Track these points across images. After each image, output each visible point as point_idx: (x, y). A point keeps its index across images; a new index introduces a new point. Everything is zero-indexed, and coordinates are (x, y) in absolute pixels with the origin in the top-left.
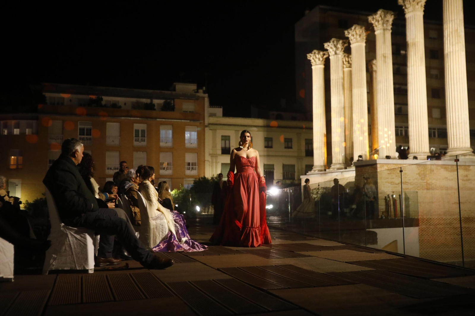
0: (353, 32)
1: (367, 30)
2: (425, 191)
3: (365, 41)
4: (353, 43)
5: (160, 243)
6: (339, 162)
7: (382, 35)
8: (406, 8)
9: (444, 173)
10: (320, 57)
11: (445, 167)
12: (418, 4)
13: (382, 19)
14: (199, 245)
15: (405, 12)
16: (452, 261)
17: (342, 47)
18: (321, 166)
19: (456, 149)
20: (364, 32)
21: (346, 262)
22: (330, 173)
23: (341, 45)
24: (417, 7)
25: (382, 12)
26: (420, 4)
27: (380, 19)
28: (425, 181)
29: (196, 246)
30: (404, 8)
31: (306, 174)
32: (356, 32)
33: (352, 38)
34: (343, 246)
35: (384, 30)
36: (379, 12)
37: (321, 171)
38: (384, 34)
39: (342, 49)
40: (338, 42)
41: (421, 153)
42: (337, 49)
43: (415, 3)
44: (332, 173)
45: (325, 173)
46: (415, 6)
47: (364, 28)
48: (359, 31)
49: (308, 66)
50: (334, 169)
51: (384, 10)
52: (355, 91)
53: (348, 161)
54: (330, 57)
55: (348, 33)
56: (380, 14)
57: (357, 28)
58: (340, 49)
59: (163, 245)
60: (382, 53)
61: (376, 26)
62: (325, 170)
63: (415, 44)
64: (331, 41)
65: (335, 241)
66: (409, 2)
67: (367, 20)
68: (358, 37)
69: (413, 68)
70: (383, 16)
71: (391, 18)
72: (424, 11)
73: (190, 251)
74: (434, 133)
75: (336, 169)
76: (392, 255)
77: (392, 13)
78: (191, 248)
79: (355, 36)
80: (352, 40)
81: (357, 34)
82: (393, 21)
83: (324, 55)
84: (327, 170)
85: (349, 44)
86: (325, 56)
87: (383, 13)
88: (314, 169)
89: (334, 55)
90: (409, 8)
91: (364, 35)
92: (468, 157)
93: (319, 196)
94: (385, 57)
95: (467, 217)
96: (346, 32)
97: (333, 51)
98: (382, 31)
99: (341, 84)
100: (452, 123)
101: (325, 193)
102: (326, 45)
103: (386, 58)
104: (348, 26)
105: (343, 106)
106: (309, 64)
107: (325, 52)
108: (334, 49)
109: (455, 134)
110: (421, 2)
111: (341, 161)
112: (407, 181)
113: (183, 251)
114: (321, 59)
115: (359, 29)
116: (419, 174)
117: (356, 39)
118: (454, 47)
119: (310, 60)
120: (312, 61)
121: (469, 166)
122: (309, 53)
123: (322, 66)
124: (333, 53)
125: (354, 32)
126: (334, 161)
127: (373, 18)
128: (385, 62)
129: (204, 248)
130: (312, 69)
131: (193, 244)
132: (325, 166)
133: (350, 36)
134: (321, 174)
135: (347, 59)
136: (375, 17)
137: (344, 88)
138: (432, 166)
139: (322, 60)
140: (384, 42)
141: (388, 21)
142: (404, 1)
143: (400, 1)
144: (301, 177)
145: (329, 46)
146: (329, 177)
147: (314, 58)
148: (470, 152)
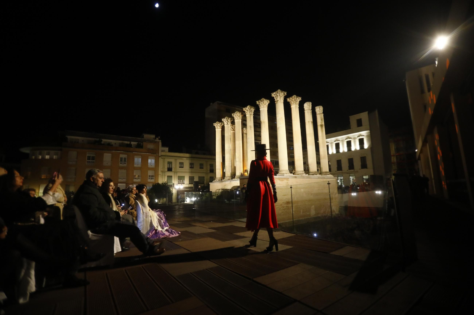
1: (242, 114)
3: (241, 119)
4: (236, 120)
6: (228, 176)
8: (260, 106)
12: (265, 105)
14: (175, 231)
15: (259, 108)
16: (282, 222)
17: (231, 121)
18: (220, 178)
19: (283, 170)
26: (266, 105)
27: (248, 110)
31: (212, 182)
33: (235, 117)
35: (250, 115)
36: (248, 107)
37: (220, 180)
38: (250, 117)
40: (228, 118)
42: (228, 122)
44: (225, 181)
45: (222, 182)
47: (241, 113)
50: (226, 179)
51: (250, 106)
52: (237, 142)
53: (233, 176)
54: (225, 126)
58: (229, 122)
60: (249, 125)
61: (247, 113)
62: (222, 180)
63: (264, 122)
64: (225, 118)
66: (261, 104)
67: (242, 110)
68: (238, 117)
70: (250, 109)
72: (268, 108)
74: (273, 162)
77: (254, 108)
78: (171, 235)
81: (237, 115)
82: (254, 111)
83: (222, 124)
85: (234, 120)
86: (222, 125)
88: (216, 179)
91: (241, 116)
92: (288, 174)
93: (220, 193)
94: (251, 127)
96: (233, 114)
97: (226, 122)
98: (249, 115)
99: (230, 138)
100: (281, 158)
101: (223, 191)
102: (223, 120)
103: (251, 129)
104: (234, 112)
109: (282, 164)
111: (230, 176)
113: (166, 237)
114: (220, 126)
115: (239, 114)
117: (237, 118)
118: (281, 125)
120: (216, 127)
122: (214, 123)
123: (221, 130)
124: (226, 124)
126: (226, 176)
127: (245, 109)
129: (178, 233)
132: (221, 178)
133: (234, 116)
134: (220, 182)
135: (232, 127)
137: (231, 141)
140: (250, 120)
141: (252, 111)
142: (259, 103)
143: (257, 102)
144: (210, 183)
145: (224, 120)
146: (224, 183)
147: (217, 125)
148: (288, 172)
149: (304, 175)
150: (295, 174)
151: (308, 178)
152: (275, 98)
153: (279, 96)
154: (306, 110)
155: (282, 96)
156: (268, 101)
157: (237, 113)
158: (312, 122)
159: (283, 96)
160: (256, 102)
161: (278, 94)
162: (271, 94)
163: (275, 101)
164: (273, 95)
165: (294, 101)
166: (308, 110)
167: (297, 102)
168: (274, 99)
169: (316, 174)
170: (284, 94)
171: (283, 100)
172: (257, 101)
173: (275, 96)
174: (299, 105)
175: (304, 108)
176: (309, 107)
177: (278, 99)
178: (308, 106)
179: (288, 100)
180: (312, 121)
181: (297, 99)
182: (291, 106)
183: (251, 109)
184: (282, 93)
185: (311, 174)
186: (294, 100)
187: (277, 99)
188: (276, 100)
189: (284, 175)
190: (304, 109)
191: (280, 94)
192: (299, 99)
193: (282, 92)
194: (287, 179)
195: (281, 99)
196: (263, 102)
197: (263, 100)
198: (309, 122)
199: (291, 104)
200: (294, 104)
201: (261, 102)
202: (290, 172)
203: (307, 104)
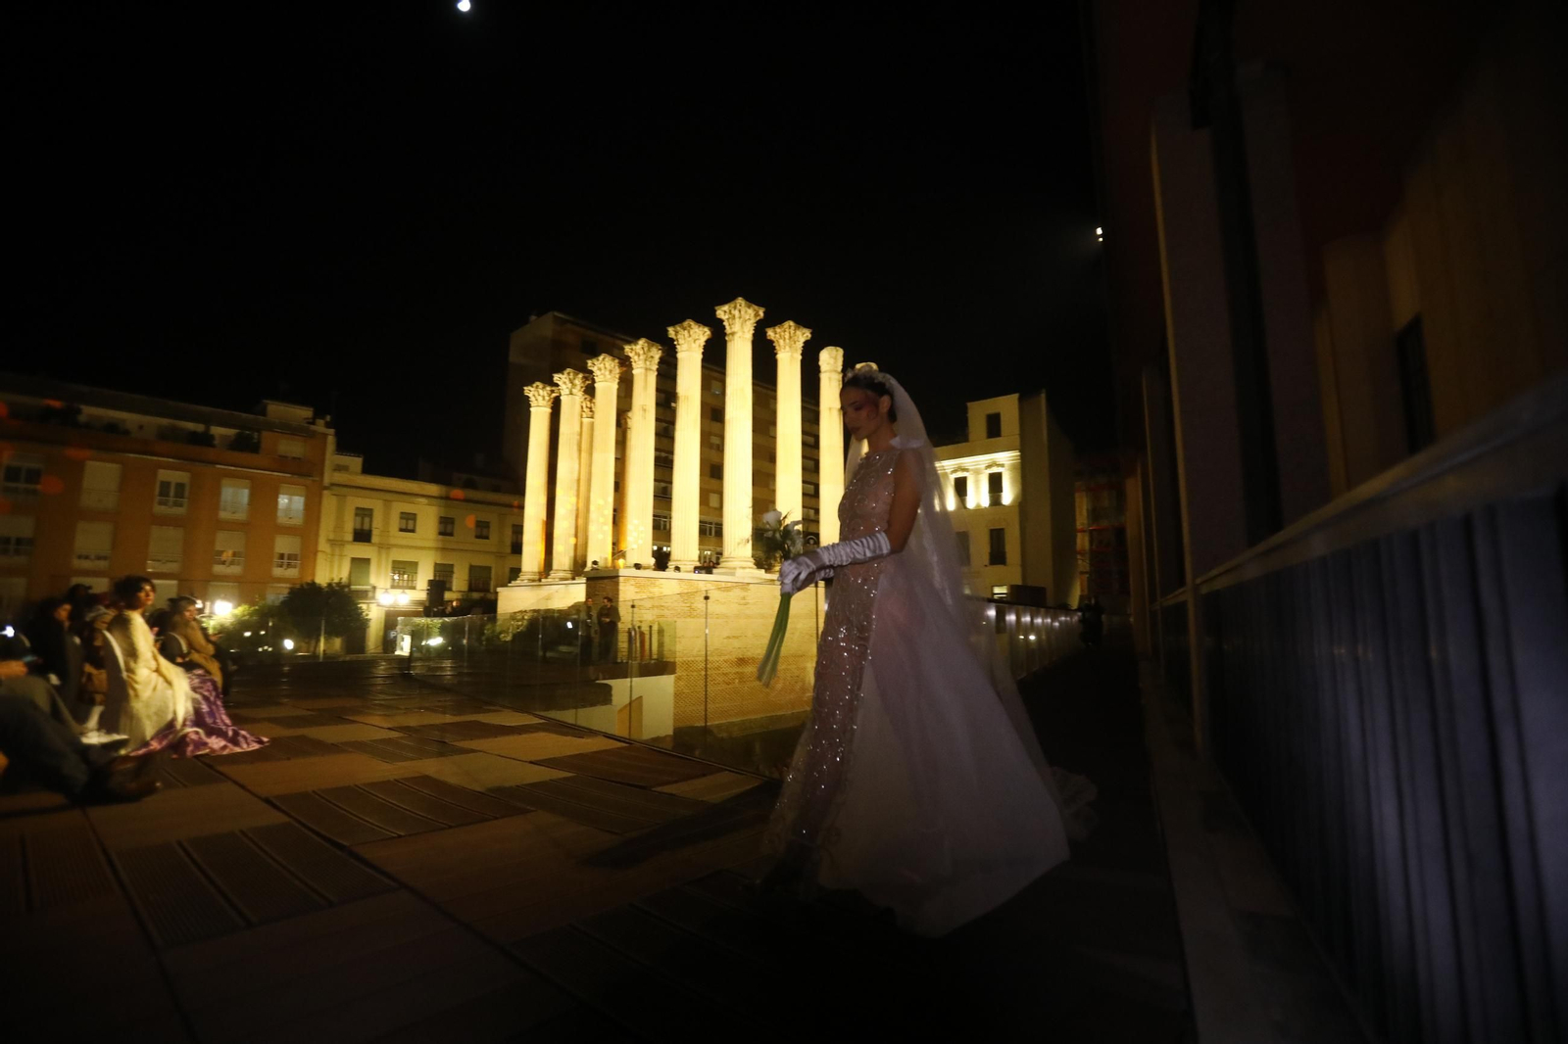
0: (600, 363)
1: (621, 364)
2: (688, 620)
3: (617, 381)
4: (599, 381)
5: (152, 739)
6: (563, 568)
7: (643, 377)
8: (678, 344)
10: (546, 394)
11: (718, 584)
12: (694, 342)
13: (644, 353)
14: (248, 736)
15: (676, 350)
17: (582, 385)
18: (534, 573)
19: (733, 558)
20: (616, 367)
21: (531, 762)
22: (548, 585)
23: (580, 381)
24: (693, 345)
25: (644, 342)
26: (698, 342)
27: (641, 352)
29: (241, 739)
30: (675, 343)
31: (507, 586)
32: (604, 364)
33: (598, 372)
34: (540, 724)
35: (646, 369)
36: (642, 342)
37: (533, 581)
38: (646, 376)
39: (581, 387)
40: (576, 375)
41: (687, 561)
42: (574, 385)
43: (691, 339)
44: (551, 584)
45: (538, 586)
46: (691, 344)
47: (617, 361)
48: (610, 364)
49: (524, 406)
50: (554, 579)
51: (648, 340)
53: (578, 567)
54: (561, 398)
55: (592, 365)
56: (642, 345)
57: (607, 359)
58: (578, 387)
59: (160, 743)
60: (642, 403)
61: (635, 361)
62: (540, 580)
63: (688, 399)
64: (566, 372)
65: (529, 713)
66: (683, 337)
67: (623, 349)
68: (607, 373)
70: (646, 349)
71: (658, 353)
72: (703, 353)
73: (225, 752)
75: (557, 580)
76: (611, 741)
77: (659, 347)
78: (229, 745)
79: (603, 371)
80: (597, 376)
81: (605, 368)
82: (661, 358)
83: (552, 391)
84: (543, 580)
85: (594, 381)
86: (554, 395)
87: (646, 344)
88: (522, 578)
89: (568, 395)
90: (683, 343)
91: (617, 371)
92: (747, 570)
93: (525, 623)
94: (645, 410)
96: (589, 362)
97: (567, 387)
98: (643, 371)
99: (575, 442)
100: (729, 520)
102: (556, 377)
103: (647, 412)
104: (595, 355)
105: (576, 478)
106: (525, 404)
107: (553, 388)
108: (570, 385)
110: (699, 339)
111: (567, 567)
113: (207, 754)
114: (547, 398)
115: (610, 362)
116: (680, 594)
117: (605, 376)
119: (528, 397)
120: (532, 399)
121: (749, 584)
122: (527, 386)
123: (549, 410)
124: (567, 391)
125: (602, 365)
126: (555, 565)
127: (632, 349)
128: (645, 417)
129: (260, 742)
130: (530, 412)
131: (236, 734)
132: (540, 573)
133: (595, 369)
134: (533, 586)
135: (588, 403)
136: (634, 347)
137: (580, 450)
138: (700, 582)
139: (549, 401)
140: (645, 387)
141: (652, 357)
142: (677, 332)
143: (671, 331)
144: (499, 589)
145: (561, 379)
146: (545, 591)
147: (536, 394)
148: (751, 563)
152: (726, 324)
153: (740, 318)
154: (825, 372)
155: (750, 319)
156: (706, 329)
157: (603, 359)
159: (753, 321)
160: (667, 331)
161: (736, 313)
162: (716, 308)
163: (725, 334)
164: (722, 312)
165: (787, 341)
166: (831, 371)
167: (798, 343)
168: (724, 328)
170: (756, 315)
171: (752, 332)
172: (670, 326)
173: (727, 317)
174: (802, 354)
175: (820, 363)
176: (835, 363)
177: (737, 327)
178: (832, 361)
179: (770, 333)
181: (799, 333)
182: (776, 354)
183: (649, 350)
184: (751, 311)
186: (787, 336)
187: (731, 328)
188: (728, 330)
189: (733, 574)
190: (819, 367)
191: (742, 313)
192: (804, 335)
193: (749, 307)
194: (745, 586)
195: (746, 330)
196: (689, 332)
197: (690, 326)
198: (830, 409)
199: (777, 348)
200: (787, 347)
201: (681, 332)
202: (755, 564)
203: (830, 354)
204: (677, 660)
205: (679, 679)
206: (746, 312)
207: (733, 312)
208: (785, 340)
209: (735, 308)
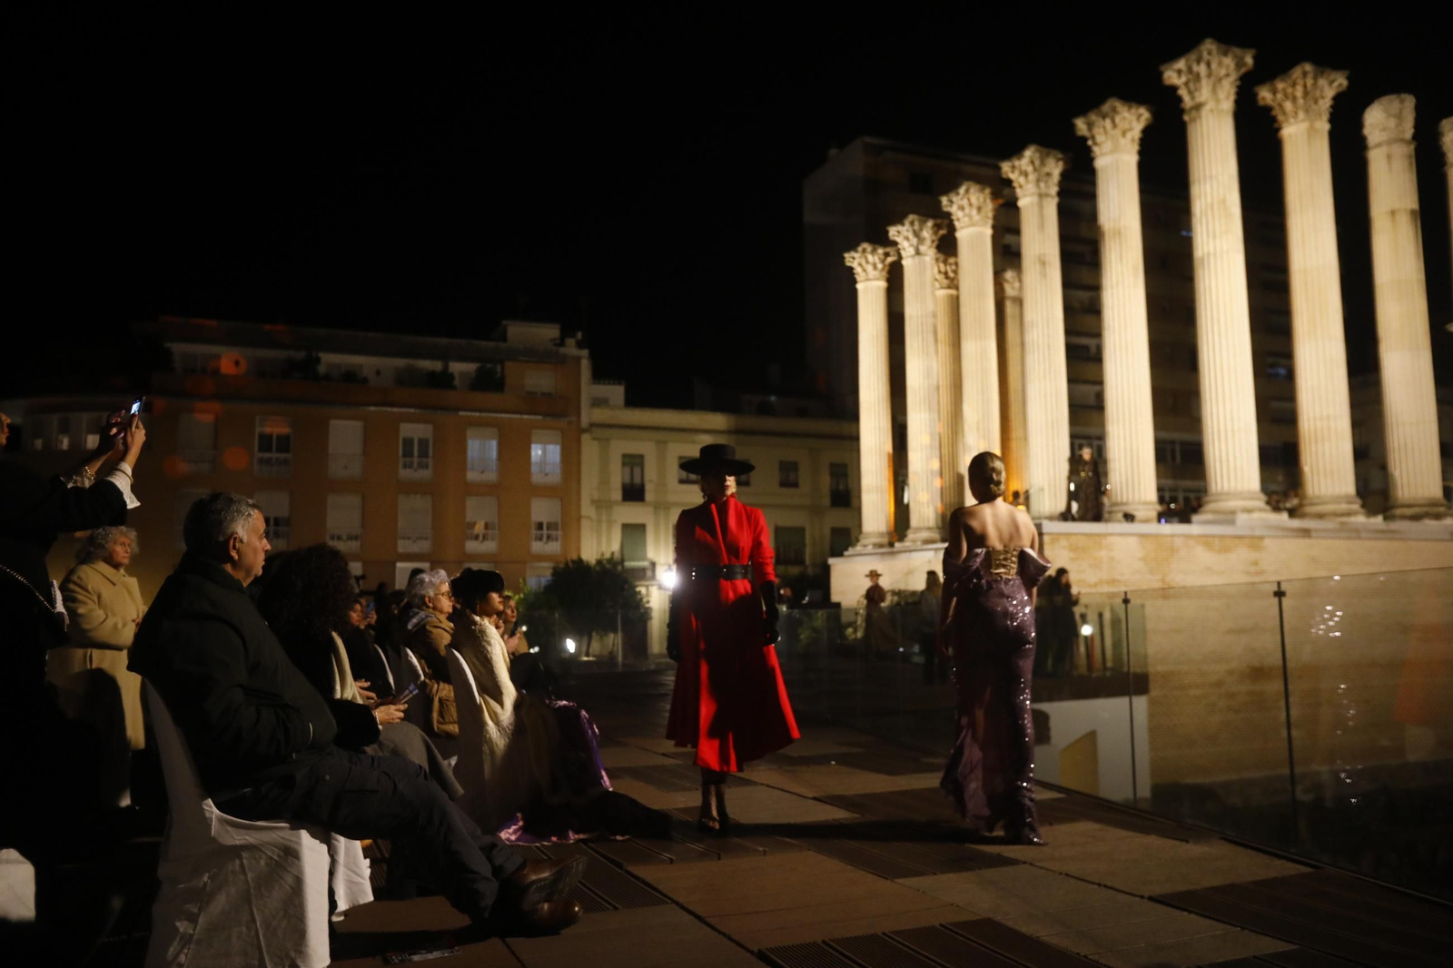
0: (962, 199)
1: (995, 195)
3: (990, 222)
4: (962, 228)
6: (926, 525)
7: (1036, 208)
8: (1095, 144)
9: (1203, 556)
10: (877, 260)
11: (1206, 540)
12: (1124, 134)
13: (1035, 170)
15: (1092, 155)
17: (934, 238)
18: (881, 535)
19: (1228, 494)
20: (988, 201)
22: (905, 551)
23: (931, 232)
24: (1122, 141)
25: (1034, 152)
26: (1129, 135)
27: (1030, 169)
28: (1158, 577)
30: (1090, 143)
31: (840, 554)
32: (969, 200)
33: (960, 214)
35: (1040, 196)
36: (1028, 153)
37: (881, 546)
38: (1041, 207)
39: (933, 241)
40: (923, 223)
41: (1139, 503)
42: (921, 240)
43: (1117, 132)
44: (911, 551)
45: (892, 553)
46: (1117, 141)
47: (988, 191)
48: (978, 199)
49: (847, 284)
50: (914, 541)
51: (1039, 148)
52: (969, 347)
54: (904, 262)
55: (948, 203)
56: (1031, 157)
57: (972, 190)
58: (928, 242)
60: (1037, 252)
61: (1021, 186)
62: (891, 545)
63: (1120, 233)
64: (907, 222)
66: (1102, 130)
67: (999, 169)
68: (974, 212)
69: (1115, 290)
70: (1037, 162)
71: (1057, 166)
72: (1140, 153)
74: (1173, 452)
75: (919, 543)
77: (1060, 156)
79: (967, 210)
80: (958, 220)
81: (971, 205)
82: (1064, 175)
83: (887, 255)
85: (952, 229)
86: (890, 260)
87: (1037, 155)
88: (863, 541)
89: (913, 257)
90: (1103, 142)
91: (989, 207)
92: (1256, 515)
94: (1043, 263)
95: (1257, 664)
96: (944, 200)
97: (912, 245)
98: (1035, 199)
99: (931, 328)
100: (1216, 430)
101: (898, 604)
102: (893, 232)
103: (1047, 267)
104: (951, 187)
105: (935, 383)
106: (849, 278)
107: (888, 250)
108: (915, 241)
109: (1224, 458)
110: (1131, 129)
111: (932, 523)
112: (1118, 577)
114: (880, 266)
115: (977, 194)
116: (1143, 559)
117: (970, 217)
118: (1218, 241)
119: (851, 269)
120: (858, 270)
121: (1261, 538)
122: (848, 250)
123: (883, 284)
124: (911, 251)
125: (965, 202)
126: (914, 521)
127: (1013, 167)
128: (1044, 275)
130: (855, 292)
132: (889, 534)
133: (954, 209)
134: (882, 554)
135: (942, 266)
136: (1017, 163)
137: (936, 340)
138: (1176, 539)
139: (883, 269)
140: (1042, 226)
141: (1049, 175)
142: (1090, 126)
143: (1081, 125)
144: (831, 561)
145: (901, 234)
146: (902, 562)
147: (863, 262)
148: (1260, 502)
149: (1361, 519)
150: (1303, 516)
151: (1378, 534)
152: (1183, 92)
153: (1209, 75)
154: (1379, 145)
155: (1227, 75)
156: (1142, 110)
157: (967, 191)
158: (1413, 212)
159: (1234, 77)
160: (1073, 126)
161: (1202, 69)
162: (1162, 68)
163: (1182, 111)
164: (1173, 75)
165: (1301, 101)
166: (1390, 142)
167: (1321, 102)
168: (1180, 99)
169: (1438, 517)
170: (1240, 63)
171: (1232, 98)
172: (1076, 116)
173: (1184, 79)
174: (1331, 121)
175: (1366, 131)
176: (1398, 126)
177: (1204, 93)
178: (1392, 123)
179: (1265, 95)
180: (1415, 205)
181: (1322, 82)
182: (1278, 130)
184: (1229, 61)
185: (1404, 517)
186: (1299, 92)
187: (1193, 98)
188: (1188, 102)
189: (1232, 522)
190: (1363, 139)
191: (1214, 66)
192: (1331, 86)
193: (1225, 54)
194: (1254, 541)
195: (1222, 95)
196: (1113, 121)
197: (1114, 110)
198: (1393, 213)
199: (1280, 118)
200: (1301, 115)
201: (1099, 122)
202: (1268, 503)
203: (1386, 111)
204: (1151, 670)
205: (1152, 703)
206: (1220, 64)
207: (1195, 68)
208: (1294, 99)
209: (1198, 62)
